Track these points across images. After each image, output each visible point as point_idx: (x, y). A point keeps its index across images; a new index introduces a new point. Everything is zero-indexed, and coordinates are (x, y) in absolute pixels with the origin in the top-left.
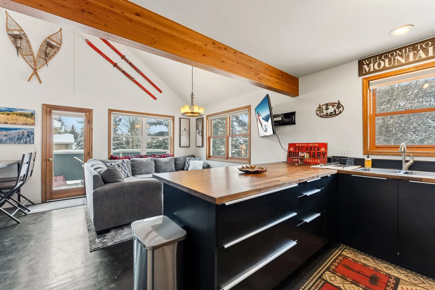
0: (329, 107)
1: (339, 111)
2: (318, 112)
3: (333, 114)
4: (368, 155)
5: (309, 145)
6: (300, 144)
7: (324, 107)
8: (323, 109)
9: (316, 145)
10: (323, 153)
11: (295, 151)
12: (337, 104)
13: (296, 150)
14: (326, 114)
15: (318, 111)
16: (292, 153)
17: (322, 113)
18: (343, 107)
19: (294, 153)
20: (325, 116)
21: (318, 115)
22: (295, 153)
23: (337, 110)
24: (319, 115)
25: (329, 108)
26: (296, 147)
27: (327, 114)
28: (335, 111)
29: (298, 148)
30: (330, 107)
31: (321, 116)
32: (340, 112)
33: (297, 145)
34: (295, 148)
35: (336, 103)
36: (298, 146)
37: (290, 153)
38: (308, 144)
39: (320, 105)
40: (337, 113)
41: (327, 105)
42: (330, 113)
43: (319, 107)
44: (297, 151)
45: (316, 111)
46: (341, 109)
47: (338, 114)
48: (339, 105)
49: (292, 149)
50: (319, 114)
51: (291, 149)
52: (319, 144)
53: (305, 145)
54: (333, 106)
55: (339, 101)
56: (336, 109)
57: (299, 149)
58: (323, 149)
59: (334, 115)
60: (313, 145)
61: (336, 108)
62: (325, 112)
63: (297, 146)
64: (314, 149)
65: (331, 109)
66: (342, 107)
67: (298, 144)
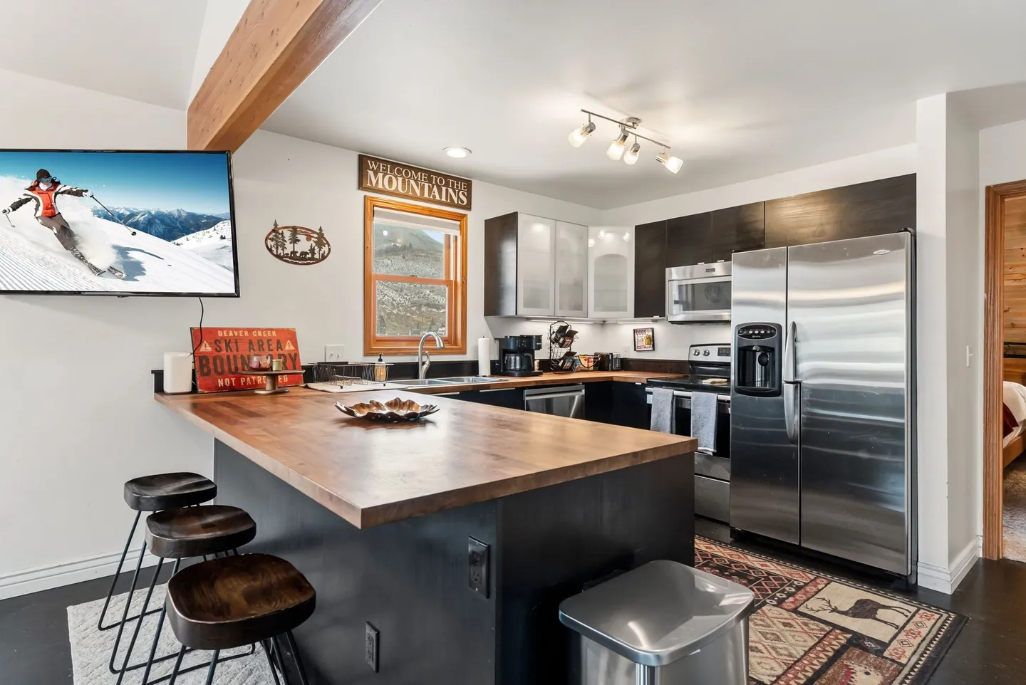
0: (299, 237)
1: (322, 252)
2: (270, 243)
3: (308, 256)
4: (380, 355)
5: (254, 334)
6: (228, 330)
7: (287, 234)
8: (283, 237)
10: (290, 355)
11: (218, 353)
12: (316, 236)
13: (221, 350)
14: (292, 253)
15: (272, 240)
16: (211, 361)
17: (283, 250)
18: (329, 245)
19: (215, 359)
20: (290, 258)
21: (270, 250)
22: (218, 361)
23: (317, 250)
24: (275, 252)
25: (299, 241)
26: (217, 341)
27: (294, 252)
28: (312, 250)
29: (224, 345)
30: (302, 237)
31: (278, 256)
32: (324, 257)
33: (220, 334)
34: (215, 343)
35: (314, 232)
36: (223, 338)
37: (204, 362)
38: (250, 330)
39: (276, 225)
40: (317, 256)
41: (295, 230)
42: (302, 253)
43: (274, 231)
44: (224, 352)
45: (266, 240)
46: (325, 249)
47: (318, 261)
48: (321, 240)
49: (209, 349)
50: (273, 249)
51: (203, 349)
52: (278, 331)
53: (243, 333)
54: (309, 238)
55: (320, 229)
56: (316, 248)
57: (227, 345)
58: (289, 347)
59: (309, 259)
60: (264, 335)
61: (314, 244)
62: (289, 248)
63: (221, 338)
64: (269, 345)
65: (304, 245)
66: (326, 246)
67: (222, 329)
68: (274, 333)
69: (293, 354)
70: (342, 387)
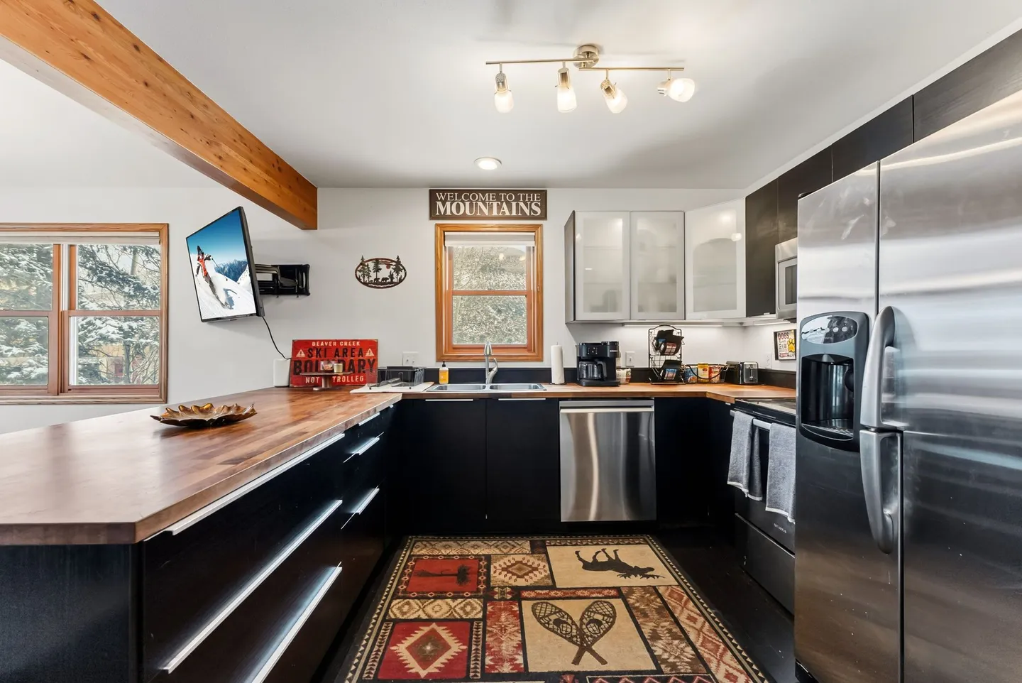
0: (380, 266)
1: (399, 277)
2: (359, 274)
3: (388, 281)
4: (444, 361)
5: (341, 344)
6: (320, 341)
7: (371, 265)
8: (368, 268)
9: (356, 344)
10: (369, 360)
11: (309, 359)
12: (394, 264)
13: (312, 356)
14: (375, 280)
15: (360, 271)
16: (303, 364)
17: (368, 278)
18: (405, 270)
19: (306, 362)
20: (374, 284)
21: (359, 279)
22: (308, 364)
23: (395, 275)
24: (362, 281)
25: (380, 269)
26: (311, 349)
27: (377, 279)
28: (391, 276)
29: (315, 352)
30: (383, 267)
31: (365, 284)
32: (401, 281)
33: (314, 344)
34: (309, 351)
35: (392, 261)
36: (316, 348)
37: (298, 365)
38: (338, 342)
39: (363, 259)
40: (395, 280)
41: (377, 261)
42: (383, 279)
43: (361, 264)
44: (314, 358)
45: (356, 272)
46: (402, 274)
47: (396, 284)
48: (398, 266)
49: (303, 355)
50: (361, 278)
51: (298, 355)
52: (361, 341)
53: (332, 344)
54: (388, 266)
55: (398, 258)
56: (394, 273)
57: (318, 352)
58: (369, 354)
59: (389, 283)
60: (349, 345)
61: (393, 271)
62: (373, 276)
63: (314, 347)
64: (352, 352)
65: (385, 272)
66: (403, 271)
67: (316, 341)
68: (358, 343)
69: (371, 360)
70: (370, 389)
